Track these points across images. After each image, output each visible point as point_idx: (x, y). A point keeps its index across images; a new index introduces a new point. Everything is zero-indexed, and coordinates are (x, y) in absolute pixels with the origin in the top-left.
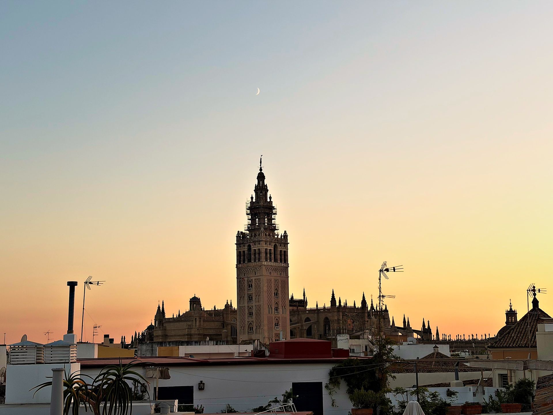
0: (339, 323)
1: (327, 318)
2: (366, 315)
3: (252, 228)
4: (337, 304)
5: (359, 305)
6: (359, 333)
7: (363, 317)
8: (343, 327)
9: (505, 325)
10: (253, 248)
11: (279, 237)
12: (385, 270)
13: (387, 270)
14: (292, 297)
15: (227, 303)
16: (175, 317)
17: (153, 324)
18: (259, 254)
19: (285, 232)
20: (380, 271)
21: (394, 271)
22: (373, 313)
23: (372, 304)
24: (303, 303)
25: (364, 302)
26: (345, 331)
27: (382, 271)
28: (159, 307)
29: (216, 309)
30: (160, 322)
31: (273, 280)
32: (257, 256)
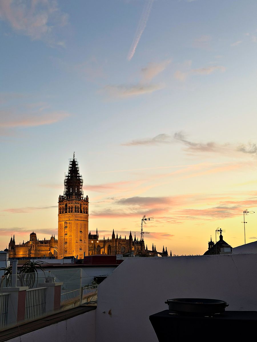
0: (116, 248)
1: (109, 246)
2: (132, 243)
3: (68, 194)
4: (116, 237)
5: (128, 238)
6: (128, 254)
7: (130, 245)
8: (118, 250)
9: (208, 250)
10: (68, 205)
11: (84, 199)
12: (145, 220)
13: (146, 219)
14: (90, 234)
15: (52, 236)
16: (21, 244)
17: (8, 249)
18: (72, 208)
19: (87, 196)
20: (142, 220)
21: (149, 220)
22: (135, 243)
23: (135, 238)
24: (96, 237)
25: (131, 237)
26: (119, 253)
27: (143, 220)
28: (12, 239)
29: (46, 240)
30: (12, 247)
31: (79, 224)
32: (70, 209)
